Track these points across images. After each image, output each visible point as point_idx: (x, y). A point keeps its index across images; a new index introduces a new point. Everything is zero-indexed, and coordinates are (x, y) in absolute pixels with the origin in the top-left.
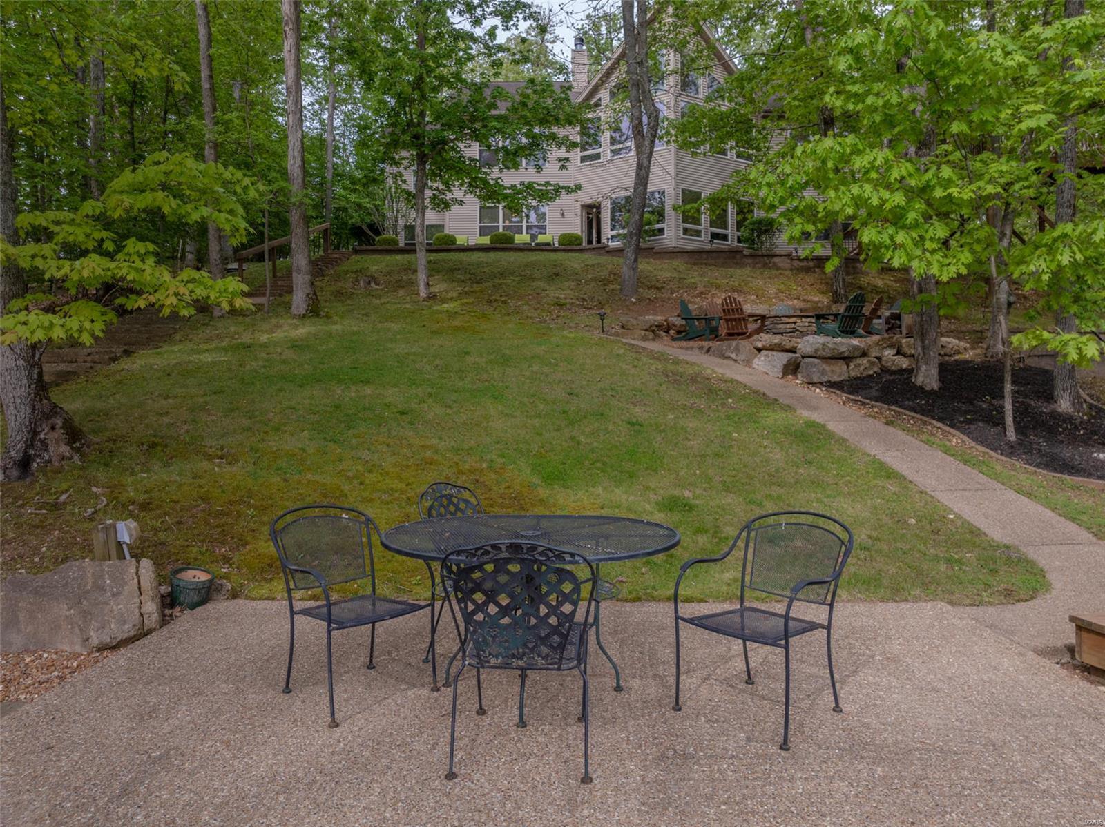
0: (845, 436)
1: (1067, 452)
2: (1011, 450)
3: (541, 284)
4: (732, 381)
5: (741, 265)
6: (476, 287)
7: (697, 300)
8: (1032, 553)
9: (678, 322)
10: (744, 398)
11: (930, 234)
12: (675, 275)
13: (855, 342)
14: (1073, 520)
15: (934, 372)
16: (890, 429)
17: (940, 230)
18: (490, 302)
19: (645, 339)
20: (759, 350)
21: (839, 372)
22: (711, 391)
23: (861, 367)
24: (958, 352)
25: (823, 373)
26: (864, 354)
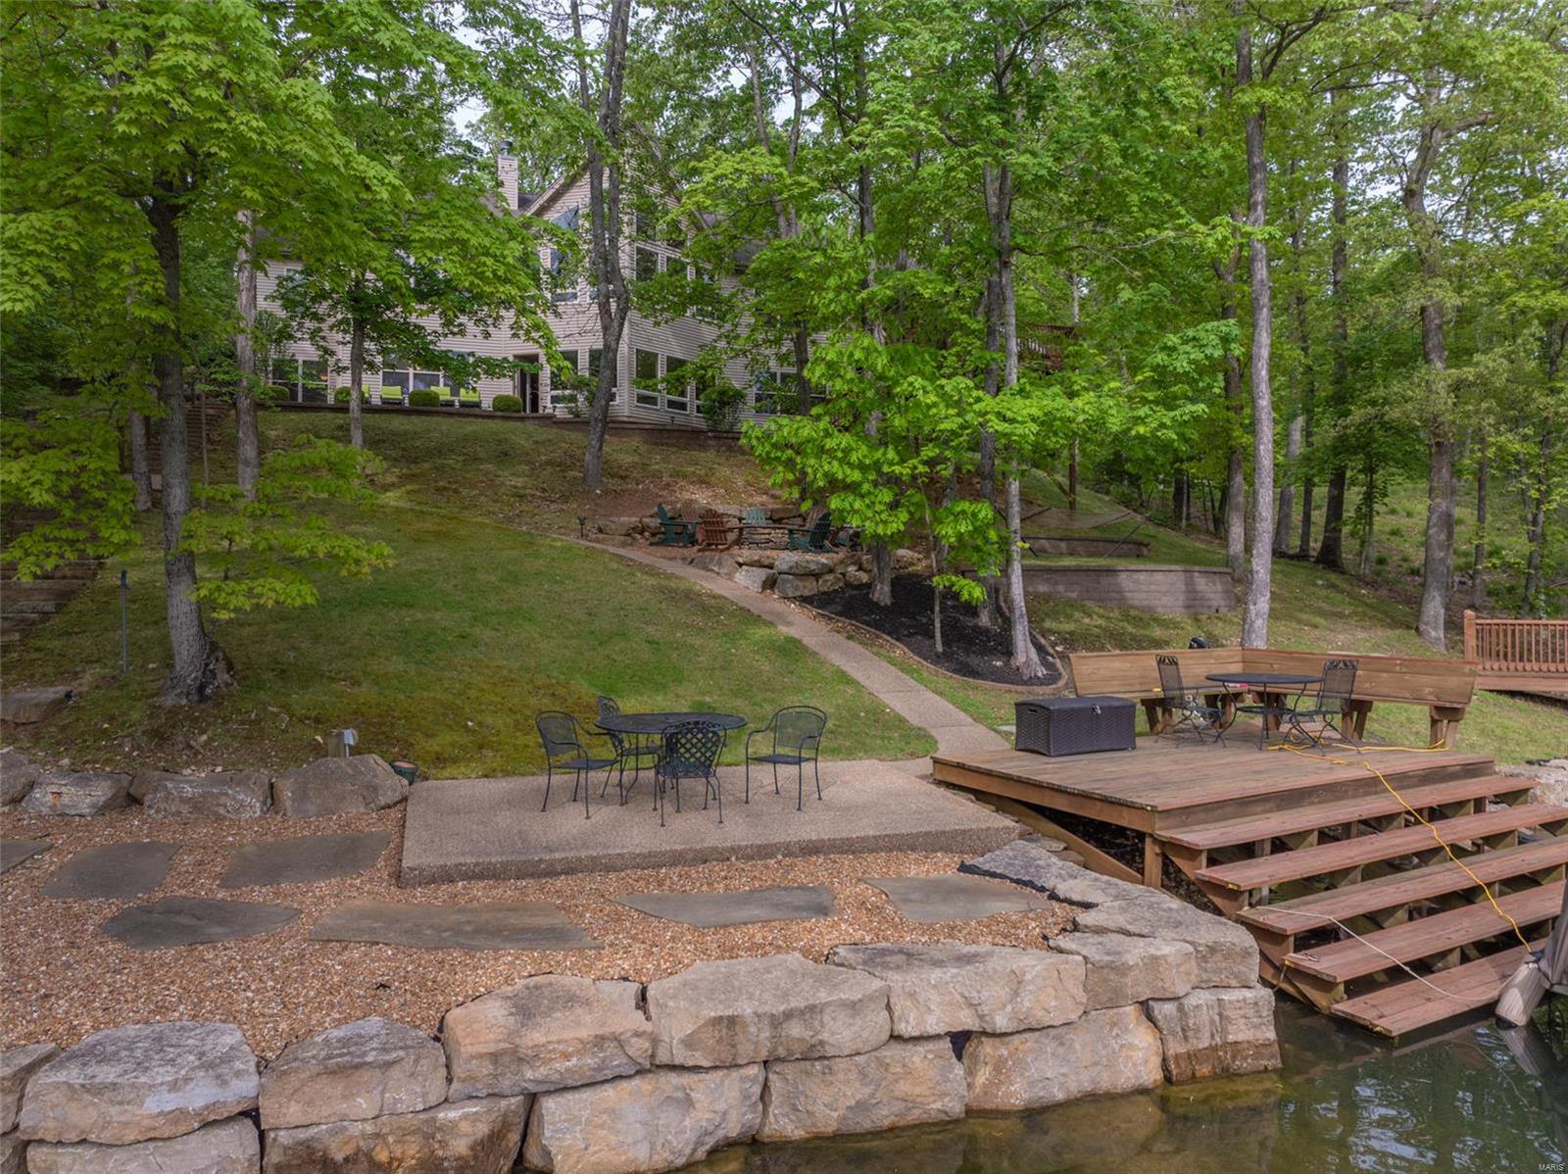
0: (817, 649)
1: (974, 661)
2: (936, 659)
3: (490, 467)
4: (720, 597)
5: (703, 447)
6: (415, 469)
7: (665, 493)
8: (933, 732)
9: (654, 522)
10: (732, 615)
11: (879, 498)
12: (637, 459)
13: (823, 559)
14: (965, 711)
15: (887, 589)
16: (851, 643)
17: (886, 496)
18: (438, 490)
19: (624, 545)
20: (740, 565)
21: (809, 588)
22: (704, 609)
23: (828, 583)
24: (912, 564)
25: (797, 588)
26: (831, 571)
